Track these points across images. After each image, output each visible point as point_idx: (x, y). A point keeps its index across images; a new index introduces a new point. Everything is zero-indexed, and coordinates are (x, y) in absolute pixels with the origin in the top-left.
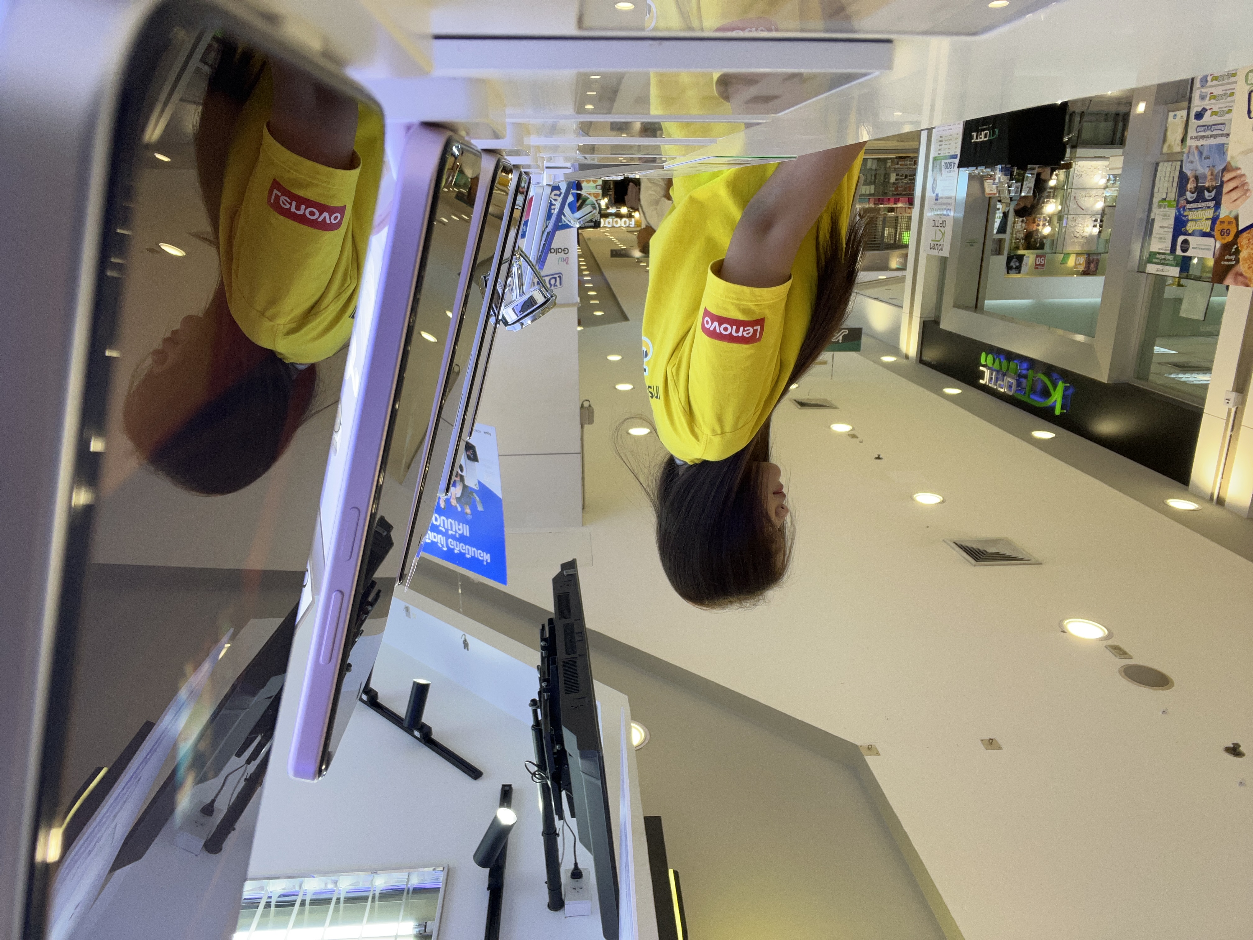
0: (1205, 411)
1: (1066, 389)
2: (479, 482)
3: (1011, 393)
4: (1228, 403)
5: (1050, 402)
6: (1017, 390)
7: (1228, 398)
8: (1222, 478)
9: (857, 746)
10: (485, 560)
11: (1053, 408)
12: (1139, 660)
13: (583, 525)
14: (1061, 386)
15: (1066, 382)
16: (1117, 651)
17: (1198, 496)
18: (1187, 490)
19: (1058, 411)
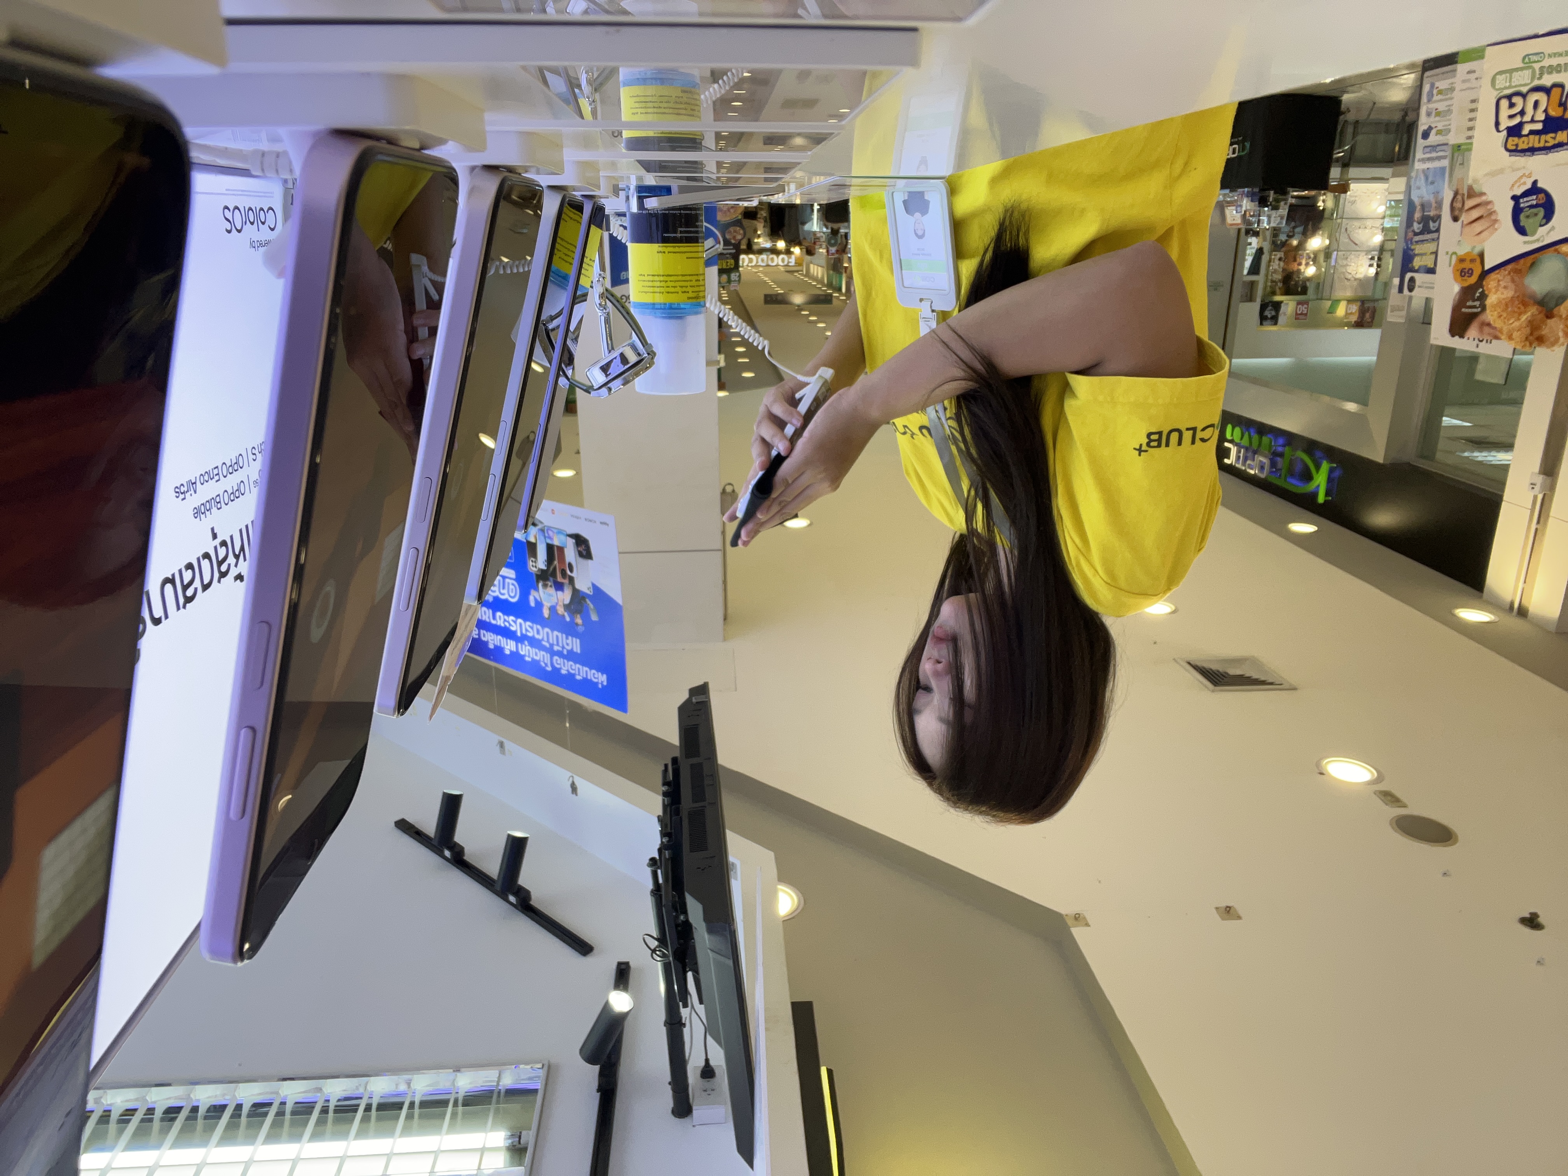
0: (1505, 498)
1: (1331, 471)
2: (594, 585)
3: (1263, 476)
4: (1533, 488)
5: (1311, 486)
6: (1271, 472)
7: (1533, 482)
8: (1525, 582)
9: (1063, 915)
10: (600, 682)
11: (1315, 495)
12: (1416, 809)
13: (725, 640)
14: (1325, 466)
15: (1332, 462)
16: (1389, 798)
17: (1495, 604)
18: (1481, 597)
19: (1321, 499)
